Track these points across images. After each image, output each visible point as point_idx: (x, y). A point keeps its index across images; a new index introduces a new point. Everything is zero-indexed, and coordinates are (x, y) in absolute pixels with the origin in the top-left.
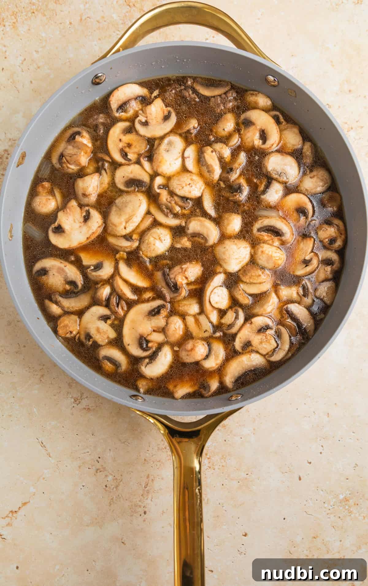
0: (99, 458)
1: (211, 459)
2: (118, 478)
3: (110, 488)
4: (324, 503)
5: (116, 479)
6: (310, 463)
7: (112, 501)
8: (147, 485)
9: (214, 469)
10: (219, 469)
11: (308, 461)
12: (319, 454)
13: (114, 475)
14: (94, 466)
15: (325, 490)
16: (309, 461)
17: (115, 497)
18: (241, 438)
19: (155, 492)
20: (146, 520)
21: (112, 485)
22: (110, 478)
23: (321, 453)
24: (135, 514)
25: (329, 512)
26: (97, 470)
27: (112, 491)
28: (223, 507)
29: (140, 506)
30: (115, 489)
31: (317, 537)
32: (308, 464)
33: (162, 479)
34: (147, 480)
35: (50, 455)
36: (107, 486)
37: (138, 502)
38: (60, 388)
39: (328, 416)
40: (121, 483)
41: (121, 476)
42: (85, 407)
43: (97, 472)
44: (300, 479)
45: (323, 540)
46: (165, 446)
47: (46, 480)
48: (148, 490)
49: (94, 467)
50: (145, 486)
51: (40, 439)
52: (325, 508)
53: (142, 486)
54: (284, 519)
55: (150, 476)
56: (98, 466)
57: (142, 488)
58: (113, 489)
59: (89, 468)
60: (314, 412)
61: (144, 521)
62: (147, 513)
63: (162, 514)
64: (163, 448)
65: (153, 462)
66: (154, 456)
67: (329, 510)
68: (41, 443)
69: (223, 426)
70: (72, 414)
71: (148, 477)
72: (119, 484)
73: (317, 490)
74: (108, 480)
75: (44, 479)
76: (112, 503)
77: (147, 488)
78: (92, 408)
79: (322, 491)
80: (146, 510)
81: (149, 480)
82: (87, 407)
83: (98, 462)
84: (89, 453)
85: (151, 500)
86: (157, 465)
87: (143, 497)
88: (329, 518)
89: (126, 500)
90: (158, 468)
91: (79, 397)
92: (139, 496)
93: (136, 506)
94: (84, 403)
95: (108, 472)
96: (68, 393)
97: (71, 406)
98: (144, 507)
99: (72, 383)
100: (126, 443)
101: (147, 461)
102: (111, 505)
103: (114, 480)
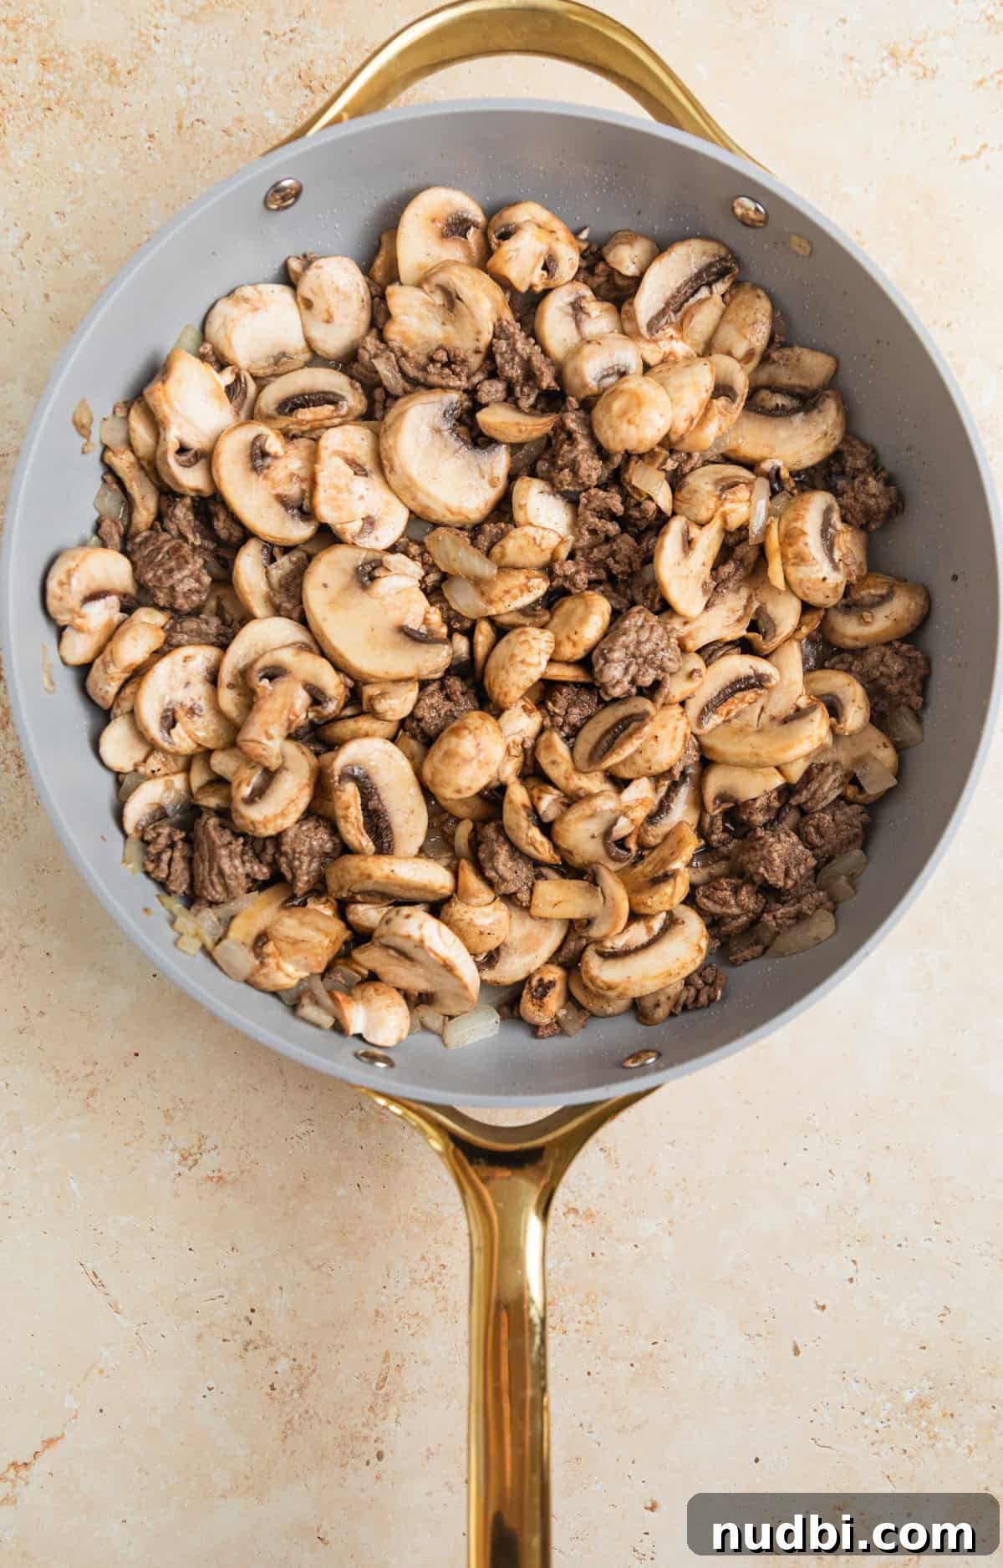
0: (253, 1311)
2: (306, 1364)
4: (864, 1413)
5: (300, 1366)
6: (824, 1308)
7: (288, 1426)
8: (385, 1380)
10: (577, 1331)
11: (816, 1302)
12: (848, 1282)
13: (292, 1357)
14: (237, 1333)
15: (866, 1380)
16: (821, 1304)
17: (296, 1416)
18: (637, 1246)
19: (406, 1398)
20: (384, 1476)
21: (287, 1385)
22: (283, 1364)
23: (851, 1280)
24: (352, 1461)
25: (876, 1437)
26: (248, 1344)
27: (288, 1399)
28: (591, 1432)
30: (296, 1395)
32: (818, 1312)
33: (425, 1363)
34: (384, 1367)
35: (117, 1307)
36: (275, 1386)
37: (359, 1428)
38: (142, 1123)
39: (869, 1181)
40: (314, 1376)
41: (313, 1357)
42: (211, 1175)
43: (246, 1350)
44: (797, 1352)
47: (107, 1377)
48: (387, 1395)
49: (237, 1337)
50: (378, 1384)
51: (89, 1266)
52: (866, 1427)
53: (371, 1383)
54: (757, 1461)
55: (391, 1356)
56: (250, 1333)
57: (371, 1388)
58: (291, 1395)
59: (224, 1340)
60: (831, 1171)
61: (379, 1477)
62: (387, 1455)
63: (427, 1457)
64: (426, 1277)
65: (400, 1319)
66: (402, 1303)
67: (878, 1431)
68: (91, 1275)
71: (387, 1357)
72: (308, 1381)
73: (844, 1379)
74: (279, 1370)
75: (101, 1372)
76: (289, 1432)
77: (384, 1389)
78: (229, 1178)
79: (858, 1382)
80: (381, 1447)
81: (388, 1367)
82: (216, 1174)
83: (251, 1323)
84: (225, 1299)
85: (397, 1422)
86: (409, 1327)
87: (374, 1413)
88: (878, 1454)
89: (329, 1422)
90: (413, 1335)
91: (195, 1150)
92: (363, 1412)
93: (354, 1438)
94: (209, 1162)
95: (278, 1349)
96: (164, 1136)
97: (173, 1174)
98: (376, 1441)
99: (173, 1109)
100: (323, 1269)
101: (383, 1316)
102: (286, 1437)
103: (292, 1369)
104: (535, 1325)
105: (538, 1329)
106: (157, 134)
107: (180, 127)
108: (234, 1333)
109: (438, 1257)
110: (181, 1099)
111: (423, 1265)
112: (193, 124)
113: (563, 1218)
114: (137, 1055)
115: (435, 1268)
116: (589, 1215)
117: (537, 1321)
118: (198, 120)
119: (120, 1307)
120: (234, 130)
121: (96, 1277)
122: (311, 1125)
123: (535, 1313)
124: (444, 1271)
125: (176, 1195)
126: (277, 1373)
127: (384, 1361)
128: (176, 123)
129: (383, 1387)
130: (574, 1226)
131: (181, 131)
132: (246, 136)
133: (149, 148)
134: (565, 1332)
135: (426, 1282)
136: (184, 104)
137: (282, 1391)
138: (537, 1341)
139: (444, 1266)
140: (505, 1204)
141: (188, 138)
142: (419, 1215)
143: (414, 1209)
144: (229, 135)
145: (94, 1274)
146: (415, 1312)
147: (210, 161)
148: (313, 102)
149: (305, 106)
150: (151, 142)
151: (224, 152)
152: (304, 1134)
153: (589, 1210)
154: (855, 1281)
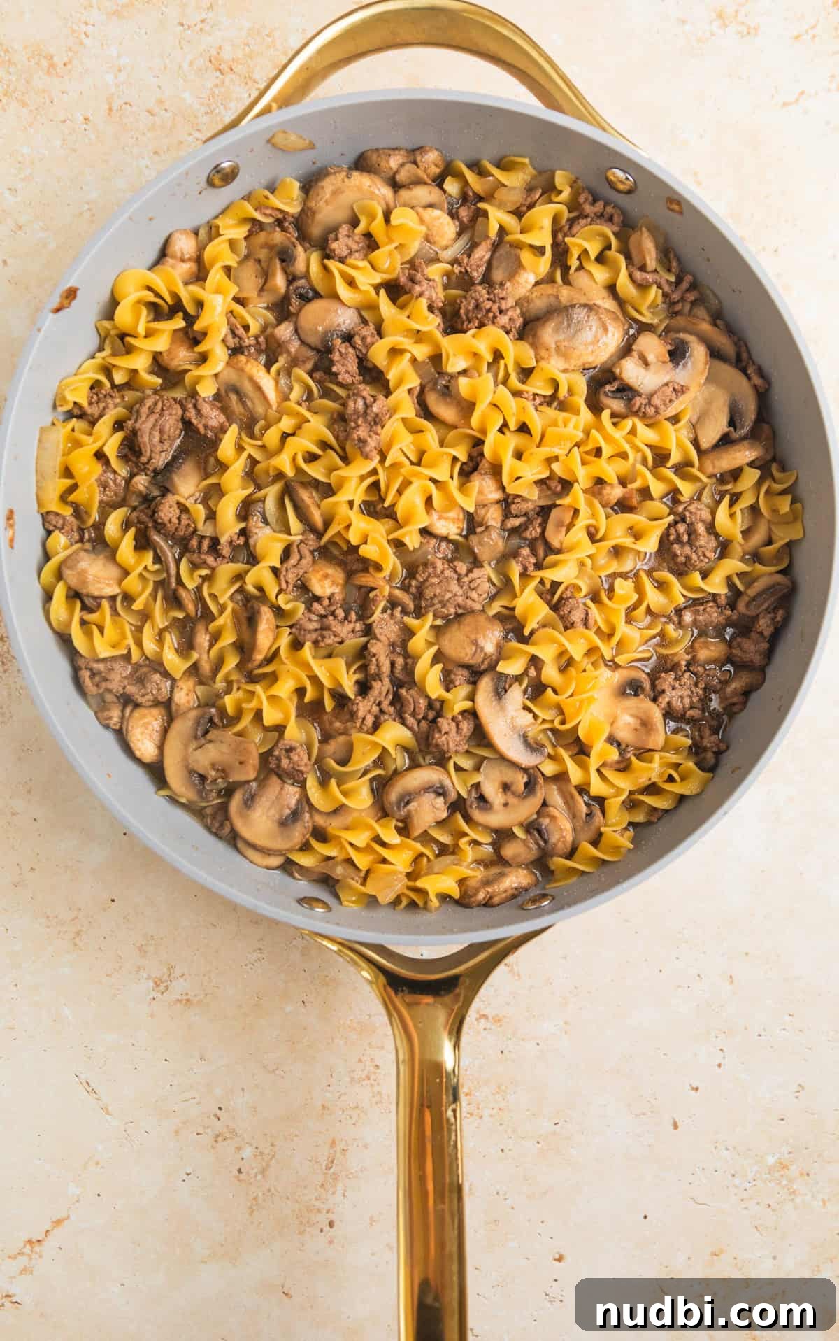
0: (220, 1109)
1: (474, 1095)
2: (266, 1151)
3: (248, 1174)
4: (733, 1175)
5: (262, 1154)
6: (697, 1089)
7: (254, 1203)
8: (332, 1162)
9: (481, 1117)
10: (491, 1116)
11: (690, 1085)
12: (716, 1067)
13: (255, 1146)
14: (208, 1127)
15: (734, 1148)
16: (695, 1086)
17: (260, 1195)
18: (538, 1044)
19: (351, 1176)
20: (335, 1241)
21: (253, 1169)
22: (248, 1152)
23: (719, 1066)
24: (308, 1229)
25: (745, 1195)
26: (217, 1136)
27: (253, 1180)
28: (506, 1199)
29: (319, 1211)
30: (259, 1177)
31: (722, 1251)
32: (693, 1092)
33: (365, 1146)
34: (331, 1151)
35: (107, 1110)
36: (242, 1170)
37: (313, 1202)
38: (121, 958)
39: (732, 982)
40: (273, 1161)
41: (272, 1145)
42: (180, 998)
43: (216, 1141)
44: (676, 1126)
45: (735, 1258)
46: (366, 1072)
47: (102, 1167)
48: (334, 1174)
49: (209, 1131)
50: (326, 1166)
51: (83, 1077)
52: (736, 1187)
53: (321, 1165)
54: (645, 1217)
55: (337, 1142)
56: (218, 1127)
57: (321, 1169)
58: (256, 1176)
59: (198, 1134)
60: (699, 976)
61: (331, 1242)
62: (336, 1224)
63: (371, 1224)
64: (364, 1076)
65: (343, 1111)
66: (343, 1098)
67: (745, 1190)
68: (85, 1084)
69: (495, 1021)
70: (152, 1016)
71: (333, 1143)
72: (268, 1165)
73: (716, 1147)
74: (244, 1157)
75: (97, 1163)
76: (255, 1207)
78: (195, 1000)
79: (727, 1149)
80: (333, 1217)
81: (335, 1152)
82: (185, 997)
83: (219, 1119)
84: (197, 1100)
85: (344, 1195)
86: (351, 1118)
87: (325, 1189)
88: (746, 1208)
89: (287, 1198)
90: (354, 1124)
91: (165, 978)
92: (316, 1188)
93: (309, 1210)
94: (179, 987)
95: (243, 1139)
96: (139, 967)
97: (148, 998)
98: (328, 1212)
99: (145, 945)
100: (277, 1072)
101: (328, 1109)
102: (252, 1212)
103: (255, 1156)
106: (91, 118)
107: (110, 109)
108: (205, 1128)
109: (372, 1059)
110: (152, 936)
111: (360, 1066)
112: (121, 107)
113: (475, 1023)
114: (113, 901)
115: (370, 1067)
116: (497, 1020)
118: (126, 103)
119: (110, 1109)
120: (156, 111)
121: (89, 1086)
122: (261, 954)
124: (377, 1071)
126: (242, 1159)
127: (331, 1147)
128: (107, 107)
129: (331, 1168)
130: (485, 1029)
131: (112, 114)
132: (167, 115)
135: (363, 1080)
136: (113, 90)
139: (377, 1066)
140: (423, 1026)
141: (118, 119)
142: (355, 1024)
143: (351, 1020)
144: (152, 115)
145: (87, 1083)
146: (355, 1105)
147: (137, 139)
148: (223, 83)
149: (216, 86)
150: (86, 124)
151: (148, 130)
152: (256, 961)
153: (497, 1015)
154: (722, 1067)
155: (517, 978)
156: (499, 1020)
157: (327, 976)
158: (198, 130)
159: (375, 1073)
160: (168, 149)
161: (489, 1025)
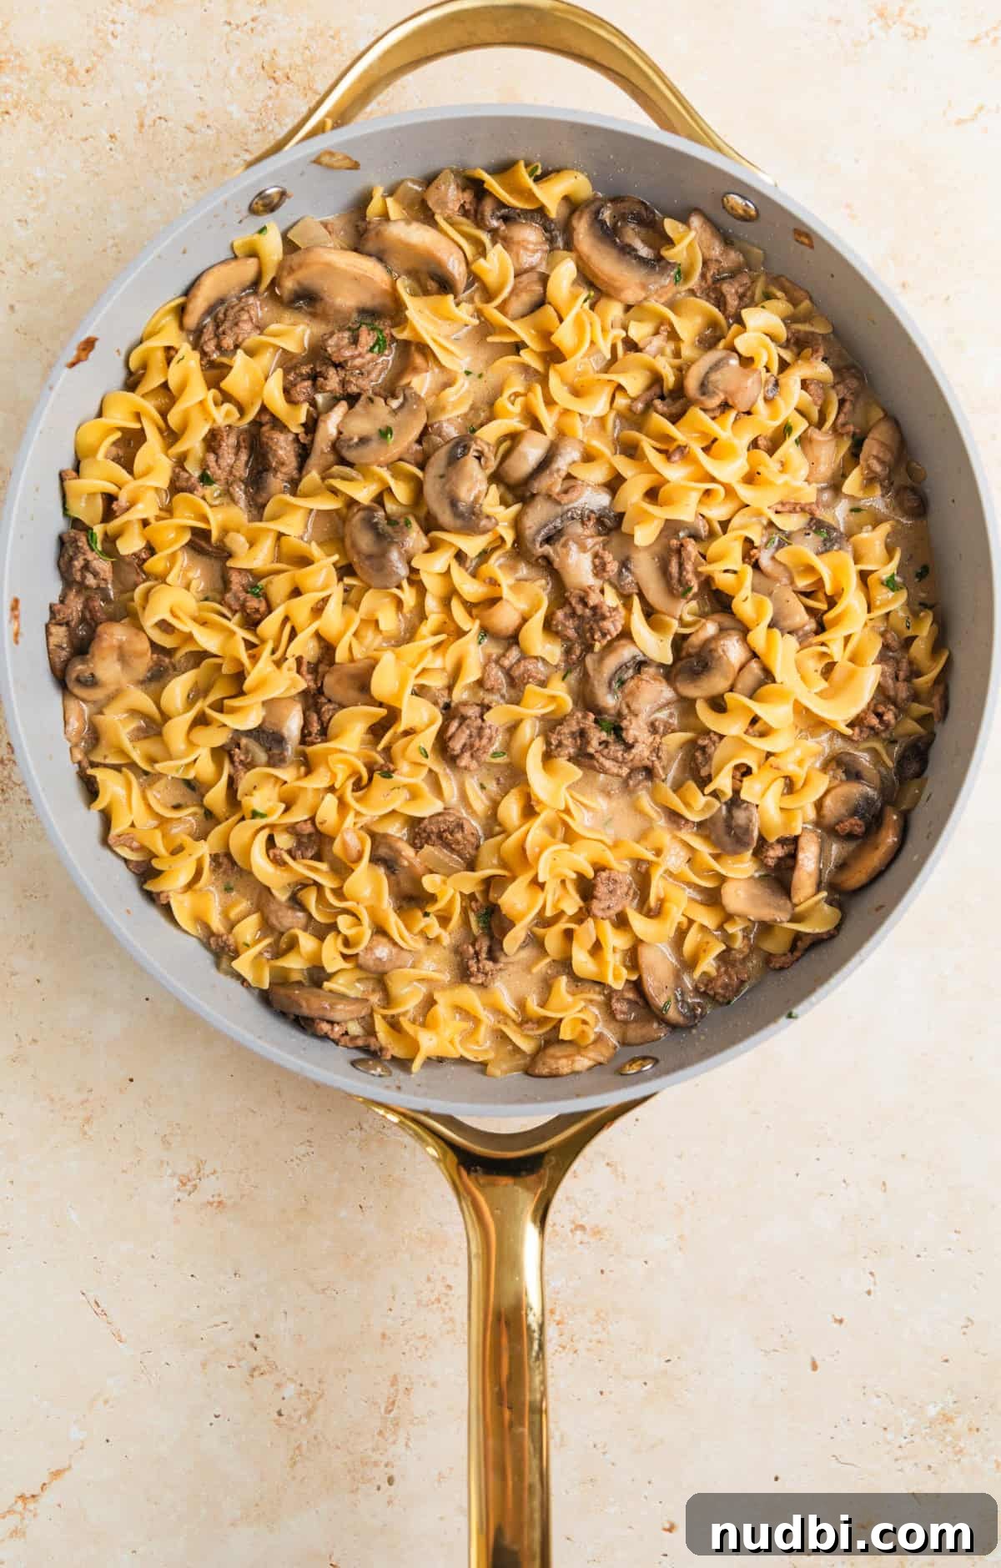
0: (257, 1336)
1: (566, 1324)
2: (312, 1389)
4: (885, 1429)
5: (307, 1392)
6: (841, 1321)
7: (297, 1452)
8: (393, 1403)
10: (589, 1350)
11: (834, 1316)
12: (866, 1295)
13: (299, 1382)
14: (243, 1358)
15: (888, 1395)
16: (838, 1318)
17: (305, 1442)
18: (646, 1262)
19: (416, 1421)
20: (396, 1501)
21: (295, 1410)
22: (290, 1390)
23: (869, 1293)
24: (362, 1487)
25: (899, 1453)
26: (254, 1369)
27: (296, 1424)
28: (605, 1453)
29: (376, 1464)
30: (304, 1421)
32: (836, 1325)
33: (434, 1384)
34: (392, 1390)
35: (119, 1336)
36: (283, 1413)
37: (370, 1453)
38: (139, 1150)
39: (885, 1190)
40: (321, 1400)
41: (320, 1382)
42: (211, 1200)
43: (252, 1376)
44: (815, 1367)
46: (436, 1293)
47: (112, 1407)
48: (395, 1418)
49: (243, 1363)
50: (386, 1409)
51: (91, 1295)
52: (890, 1443)
53: (380, 1407)
54: (777, 1479)
55: (399, 1379)
56: (255, 1358)
57: (380, 1412)
58: (300, 1420)
59: (230, 1367)
60: (844, 1181)
61: (390, 1503)
62: (397, 1480)
63: (439, 1481)
64: (433, 1299)
65: (408, 1341)
66: (408, 1325)
67: (901, 1447)
68: (93, 1304)
69: (594, 1233)
71: (394, 1381)
72: (315, 1407)
73: (865, 1394)
74: (286, 1396)
75: (106, 1402)
76: (299, 1458)
77: (393, 1413)
78: (229, 1202)
79: (878, 1397)
80: (394, 1472)
81: (397, 1390)
82: (216, 1199)
83: (255, 1349)
84: (229, 1326)
85: (407, 1445)
86: (417, 1349)
87: (384, 1437)
88: (901, 1470)
89: (338, 1448)
90: (421, 1357)
91: (194, 1174)
92: (373, 1436)
93: (364, 1463)
94: (210, 1187)
95: (284, 1374)
96: (162, 1162)
97: (172, 1199)
98: (386, 1465)
99: (171, 1134)
100: (328, 1292)
101: (390, 1338)
102: (295, 1463)
103: (300, 1394)
104: (534, 1331)
105: (536, 1335)
106: (118, 135)
107: (142, 125)
108: (239, 1360)
109: (443, 1278)
110: (178, 1124)
111: (429, 1286)
112: (154, 122)
113: (570, 1234)
114: (131, 1080)
115: (440, 1288)
116: (597, 1232)
117: (535, 1327)
118: (160, 118)
119: (124, 1336)
120: (197, 127)
121: (99, 1306)
122: (311, 1146)
123: (533, 1320)
124: (450, 1292)
125: (177, 1221)
126: (283, 1398)
127: (392, 1385)
128: (137, 122)
129: (391, 1411)
130: (581, 1243)
131: (143, 130)
132: (210, 132)
133: (111, 149)
134: (575, 1352)
135: (433, 1303)
136: (145, 102)
137: (290, 1418)
138: (536, 1347)
139: (449, 1287)
140: (502, 1211)
141: (151, 137)
142: (424, 1235)
143: (419, 1229)
144: (192, 132)
145: (96, 1303)
146: (422, 1334)
147: (173, 161)
148: (277, 94)
149: (270, 97)
150: (113, 142)
151: (187, 150)
152: (304, 1156)
153: (597, 1226)
154: (872, 1294)
155: (621, 1180)
156: (599, 1232)
157: (390, 1176)
158: (247, 150)
159: (447, 1295)
160: (211, 173)
161: (586, 1239)
